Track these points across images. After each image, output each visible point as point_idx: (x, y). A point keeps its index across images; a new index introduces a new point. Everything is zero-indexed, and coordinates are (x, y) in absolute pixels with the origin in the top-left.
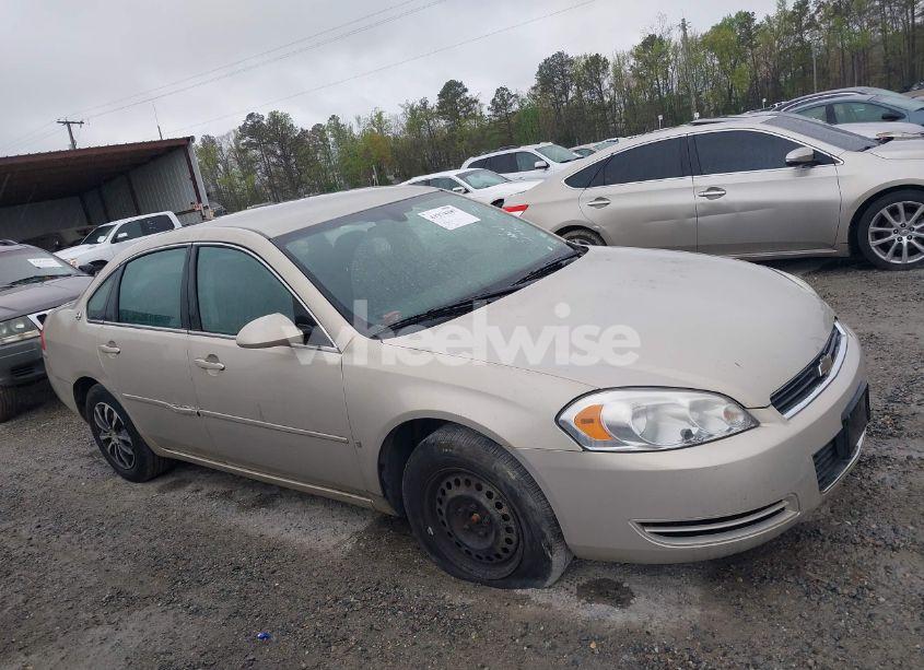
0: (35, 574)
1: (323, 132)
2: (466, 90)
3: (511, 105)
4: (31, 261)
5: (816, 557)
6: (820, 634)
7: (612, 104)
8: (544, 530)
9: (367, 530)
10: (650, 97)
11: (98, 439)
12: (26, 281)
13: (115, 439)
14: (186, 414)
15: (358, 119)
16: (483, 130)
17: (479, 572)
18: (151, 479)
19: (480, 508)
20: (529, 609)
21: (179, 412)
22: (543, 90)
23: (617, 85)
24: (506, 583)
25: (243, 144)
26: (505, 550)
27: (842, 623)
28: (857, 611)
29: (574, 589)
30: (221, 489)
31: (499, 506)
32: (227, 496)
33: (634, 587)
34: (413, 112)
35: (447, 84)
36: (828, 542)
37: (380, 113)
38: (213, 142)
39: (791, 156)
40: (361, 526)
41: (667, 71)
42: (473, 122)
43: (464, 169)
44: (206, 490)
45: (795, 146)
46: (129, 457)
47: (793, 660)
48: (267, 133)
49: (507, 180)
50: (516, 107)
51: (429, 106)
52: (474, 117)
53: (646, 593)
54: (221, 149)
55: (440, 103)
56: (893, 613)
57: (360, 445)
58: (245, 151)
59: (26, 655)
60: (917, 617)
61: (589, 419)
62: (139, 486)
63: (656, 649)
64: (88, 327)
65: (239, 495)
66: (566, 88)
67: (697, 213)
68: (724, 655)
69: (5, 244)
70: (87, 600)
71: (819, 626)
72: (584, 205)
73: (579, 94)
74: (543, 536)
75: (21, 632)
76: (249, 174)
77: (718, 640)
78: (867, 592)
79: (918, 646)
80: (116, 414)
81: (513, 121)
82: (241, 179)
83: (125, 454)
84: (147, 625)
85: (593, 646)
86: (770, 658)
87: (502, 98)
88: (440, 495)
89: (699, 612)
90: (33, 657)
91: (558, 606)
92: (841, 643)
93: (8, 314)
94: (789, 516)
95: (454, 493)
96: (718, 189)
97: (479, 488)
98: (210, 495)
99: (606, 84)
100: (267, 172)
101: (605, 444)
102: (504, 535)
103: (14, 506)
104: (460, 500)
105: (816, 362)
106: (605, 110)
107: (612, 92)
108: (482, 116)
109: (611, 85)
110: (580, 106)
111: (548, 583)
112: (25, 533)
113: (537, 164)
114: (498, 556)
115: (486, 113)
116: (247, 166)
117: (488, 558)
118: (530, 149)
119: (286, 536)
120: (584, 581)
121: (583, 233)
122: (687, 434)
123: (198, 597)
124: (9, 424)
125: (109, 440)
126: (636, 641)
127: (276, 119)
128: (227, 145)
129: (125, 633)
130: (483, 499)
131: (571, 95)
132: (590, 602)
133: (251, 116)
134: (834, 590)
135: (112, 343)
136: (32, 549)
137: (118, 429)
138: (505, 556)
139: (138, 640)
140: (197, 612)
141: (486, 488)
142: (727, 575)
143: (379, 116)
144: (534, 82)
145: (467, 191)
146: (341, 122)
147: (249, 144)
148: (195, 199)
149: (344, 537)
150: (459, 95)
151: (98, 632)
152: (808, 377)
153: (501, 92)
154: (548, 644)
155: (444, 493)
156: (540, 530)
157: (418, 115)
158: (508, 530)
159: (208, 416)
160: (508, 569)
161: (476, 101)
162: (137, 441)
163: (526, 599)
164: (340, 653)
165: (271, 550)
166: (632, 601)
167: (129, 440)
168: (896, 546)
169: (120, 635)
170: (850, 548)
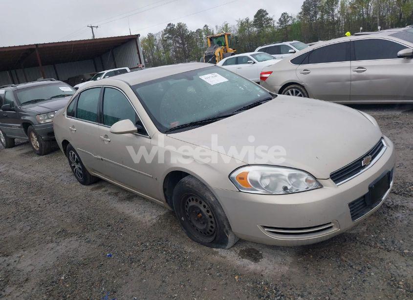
0: (36, 219)
1: (201, 32)
2: (267, 14)
3: (288, 21)
4: (60, 88)
5: (350, 250)
6: (337, 286)
7: (339, 21)
8: (225, 224)
9: (164, 215)
10: (358, 18)
11: (71, 166)
12: (57, 97)
13: (77, 166)
14: (98, 159)
15: (217, 27)
16: (274, 33)
17: (201, 239)
18: (89, 184)
19: (201, 212)
20: (217, 257)
21: (95, 158)
22: (304, 14)
23: (342, 12)
24: (211, 245)
25: (165, 37)
26: (211, 231)
27: (349, 282)
28: (359, 278)
29: (238, 251)
30: (115, 191)
31: (208, 211)
32: (116, 194)
33: (264, 254)
34: (242, 24)
35: (259, 11)
36: (358, 243)
37: (227, 24)
38: (153, 36)
39: (401, 53)
40: (162, 213)
41: (368, 5)
42: (270, 30)
43: (256, 52)
44: (109, 191)
45: (403, 47)
46: (81, 174)
47: (320, 296)
48: (176, 32)
49: (274, 58)
50: (290, 22)
51: (249, 21)
52: (270, 26)
53: (268, 257)
54: (156, 39)
55: (255, 20)
56: (375, 280)
57: (156, 179)
58: (166, 40)
59: (24, 251)
60: (386, 284)
61: (242, 178)
62: (85, 186)
63: (262, 283)
64: (66, 119)
65: (121, 195)
66: (316, 13)
67: (351, 79)
68: (291, 289)
69: (52, 80)
70: (51, 232)
71: (338, 282)
72: (298, 73)
73: (322, 16)
74: (224, 226)
75: (24, 242)
76: (167, 51)
77: (291, 282)
78: (367, 269)
79: (380, 297)
80: (76, 156)
81: (289, 29)
82: (163, 53)
83: (80, 173)
84: (69, 245)
85: (236, 278)
86: (310, 293)
87: (284, 17)
88: (186, 204)
89: (287, 269)
90: (26, 252)
91: (229, 258)
92: (345, 291)
93: (47, 110)
94: (334, 230)
95: (192, 204)
96: (362, 68)
97: (201, 203)
98: (110, 194)
99: (336, 11)
100: (175, 51)
101: (248, 190)
102: (210, 224)
103: (39, 190)
104: (193, 207)
105: (361, 159)
106: (335, 24)
107: (339, 15)
108: (274, 27)
109: (339, 12)
110: (322, 22)
111: (227, 247)
112: (38, 202)
113: (290, 51)
114: (208, 233)
115: (276, 25)
116: (166, 47)
117: (205, 233)
118: (287, 43)
119: (132, 214)
120: (244, 248)
121: (297, 86)
122: (285, 188)
123: (91, 236)
124: (47, 156)
125: (74, 167)
126: (256, 278)
127: (180, 26)
128: (158, 38)
129: (60, 247)
130: (202, 208)
131: (318, 16)
132: (242, 258)
133: (169, 25)
134: (351, 266)
135: (73, 127)
136: (39, 209)
137: (77, 162)
138: (211, 233)
139: (63, 251)
140: (89, 242)
141: (203, 203)
142: (306, 253)
143: (226, 25)
144: (300, 10)
145: (254, 63)
146: (209, 28)
147: (168, 38)
148: (139, 63)
149: (154, 217)
150: (263, 16)
151: (51, 245)
152: (356, 165)
153: (284, 15)
154: (218, 274)
155: (188, 203)
156: (223, 224)
157: (244, 25)
158: (211, 222)
159: (106, 161)
160: (211, 239)
161: (272, 19)
162: (83, 168)
163: (217, 253)
164: (136, 266)
165: (125, 219)
166: (260, 260)
167: (81, 167)
168: (390, 249)
169: (58, 248)
170: (368, 248)
